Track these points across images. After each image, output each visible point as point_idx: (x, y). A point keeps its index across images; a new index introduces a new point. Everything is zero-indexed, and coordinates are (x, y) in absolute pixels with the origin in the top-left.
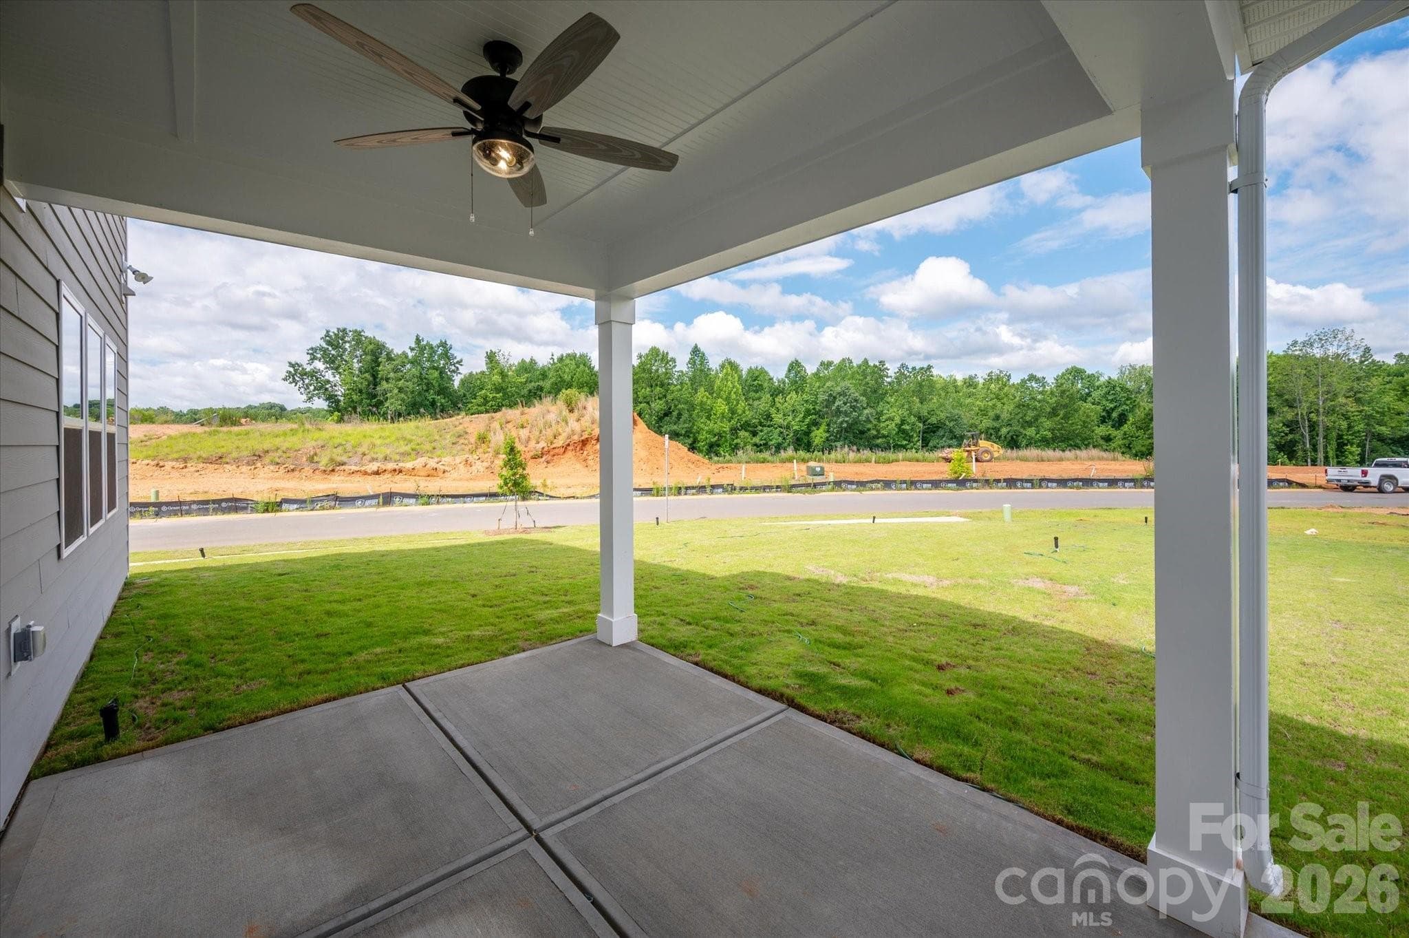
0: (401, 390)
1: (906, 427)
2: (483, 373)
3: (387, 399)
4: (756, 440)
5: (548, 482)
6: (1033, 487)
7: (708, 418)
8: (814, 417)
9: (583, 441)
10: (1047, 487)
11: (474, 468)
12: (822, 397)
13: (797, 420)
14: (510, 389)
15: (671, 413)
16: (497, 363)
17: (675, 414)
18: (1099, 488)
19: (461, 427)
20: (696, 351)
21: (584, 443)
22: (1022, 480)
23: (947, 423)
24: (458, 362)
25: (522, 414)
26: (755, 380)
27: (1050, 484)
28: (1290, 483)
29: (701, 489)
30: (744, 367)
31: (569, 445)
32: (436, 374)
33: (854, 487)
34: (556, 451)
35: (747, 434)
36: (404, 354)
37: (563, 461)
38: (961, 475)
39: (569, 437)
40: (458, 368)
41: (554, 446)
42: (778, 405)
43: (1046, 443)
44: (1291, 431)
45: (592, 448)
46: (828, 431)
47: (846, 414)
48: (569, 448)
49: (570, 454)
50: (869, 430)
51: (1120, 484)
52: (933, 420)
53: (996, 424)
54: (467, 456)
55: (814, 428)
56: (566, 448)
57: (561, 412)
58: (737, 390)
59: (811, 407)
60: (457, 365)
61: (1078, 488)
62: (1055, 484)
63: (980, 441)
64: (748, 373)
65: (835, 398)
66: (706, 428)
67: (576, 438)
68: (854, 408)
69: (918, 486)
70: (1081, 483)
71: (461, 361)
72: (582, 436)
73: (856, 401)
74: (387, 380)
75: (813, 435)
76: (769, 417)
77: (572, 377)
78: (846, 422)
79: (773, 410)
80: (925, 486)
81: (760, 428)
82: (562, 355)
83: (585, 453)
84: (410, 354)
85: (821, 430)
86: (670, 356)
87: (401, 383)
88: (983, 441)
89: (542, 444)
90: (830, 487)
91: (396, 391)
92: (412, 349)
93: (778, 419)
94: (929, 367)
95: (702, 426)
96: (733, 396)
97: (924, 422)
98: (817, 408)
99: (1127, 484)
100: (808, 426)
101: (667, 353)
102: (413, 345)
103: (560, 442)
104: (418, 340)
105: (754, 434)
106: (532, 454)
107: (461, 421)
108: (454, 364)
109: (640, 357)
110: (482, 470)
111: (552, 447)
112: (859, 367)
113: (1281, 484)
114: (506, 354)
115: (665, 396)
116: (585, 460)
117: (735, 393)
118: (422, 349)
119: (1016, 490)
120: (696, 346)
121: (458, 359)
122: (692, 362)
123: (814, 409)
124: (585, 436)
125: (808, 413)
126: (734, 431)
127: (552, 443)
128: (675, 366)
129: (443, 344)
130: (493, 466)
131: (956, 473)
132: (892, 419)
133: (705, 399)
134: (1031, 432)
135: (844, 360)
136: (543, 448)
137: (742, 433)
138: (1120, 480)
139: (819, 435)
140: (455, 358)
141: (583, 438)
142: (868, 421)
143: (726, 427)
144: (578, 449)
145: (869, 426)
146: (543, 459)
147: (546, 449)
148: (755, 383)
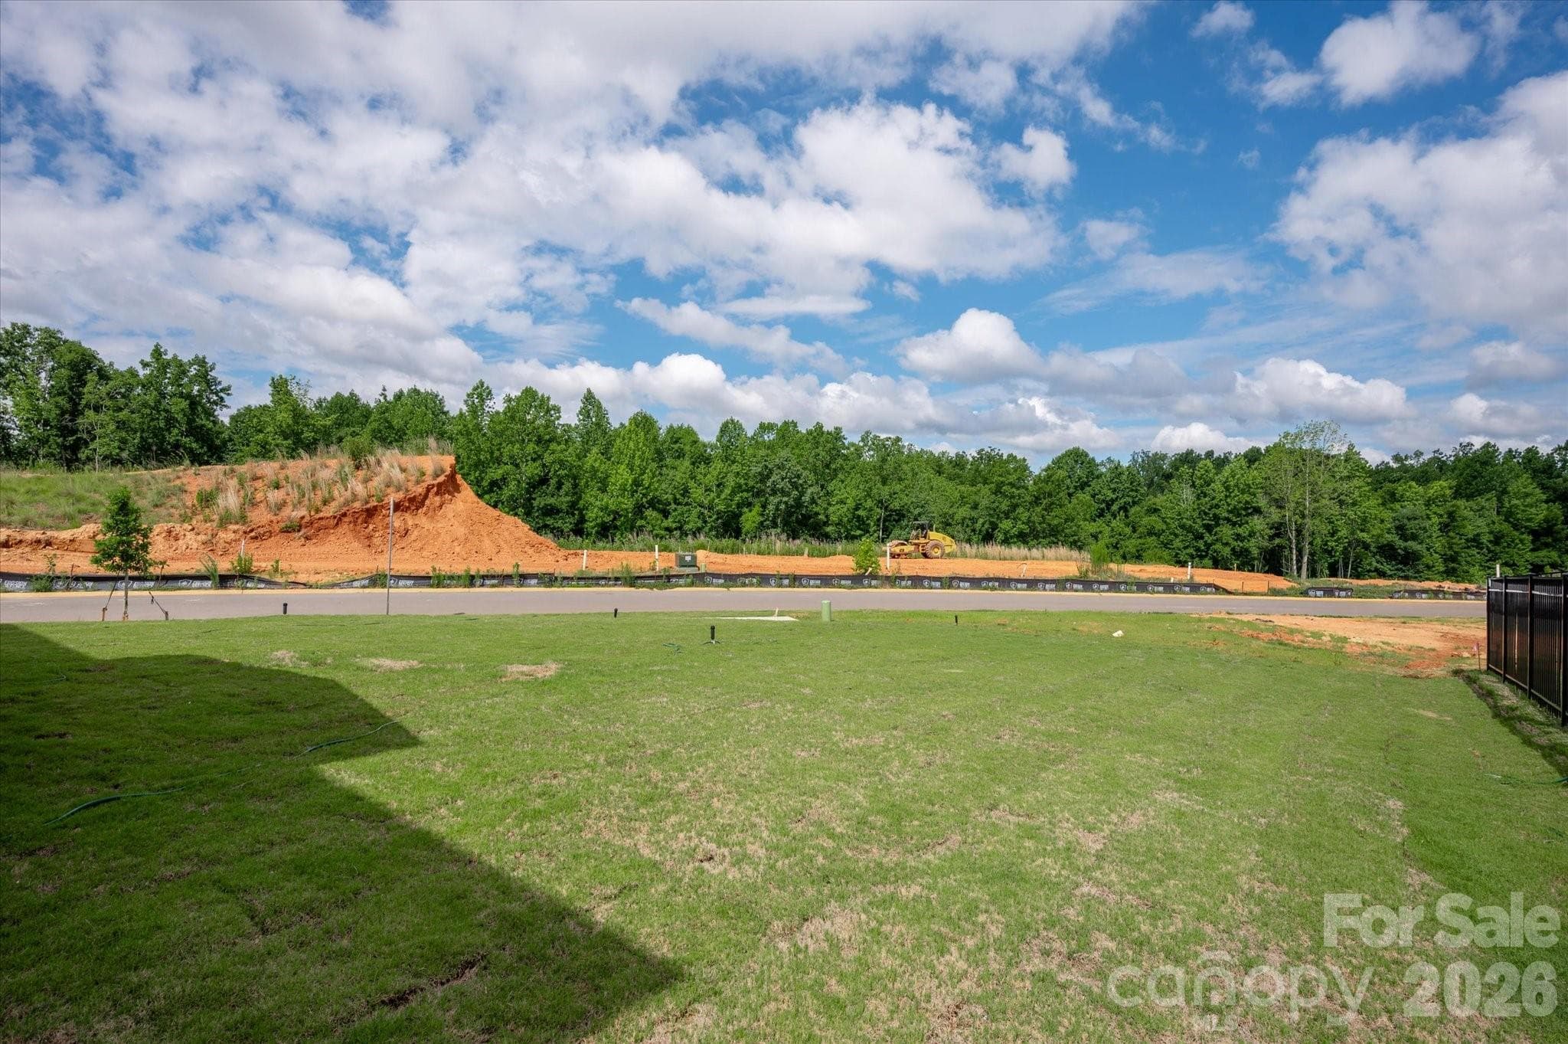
0: (121, 425)
1: (861, 513)
2: (265, 408)
3: (94, 438)
4: (669, 522)
5: (282, 565)
6: (942, 587)
7: (603, 490)
8: (745, 494)
9: (368, 510)
10: (959, 587)
11: (180, 542)
12: (756, 469)
13: (723, 496)
14: (306, 435)
15: (548, 480)
16: (288, 393)
17: (553, 482)
18: (1017, 589)
19: (178, 482)
20: (589, 398)
21: (370, 513)
22: (929, 578)
23: (912, 510)
24: (222, 390)
25: (282, 468)
26: (676, 442)
27: (961, 584)
28: (1218, 589)
29: (505, 579)
30: (663, 424)
31: (344, 515)
32: (184, 404)
33: (721, 581)
34: (323, 523)
35: (655, 514)
36: (133, 373)
37: (332, 538)
38: (866, 570)
39: (347, 503)
40: (222, 399)
41: (321, 515)
42: (699, 477)
43: (1023, 538)
44: (1278, 535)
45: (382, 520)
46: (762, 515)
47: (783, 493)
48: (346, 519)
49: (344, 528)
50: (817, 514)
51: (1040, 586)
52: (896, 505)
53: (974, 514)
54: (171, 525)
55: (745, 510)
56: (340, 519)
57: (343, 467)
58: (643, 453)
59: (742, 481)
60: (222, 394)
61: (993, 589)
62: (967, 584)
63: (930, 533)
64: (668, 432)
65: (771, 471)
66: (598, 503)
67: (357, 505)
68: (795, 486)
69: (804, 582)
70: (997, 584)
71: (229, 388)
72: (367, 503)
73: (798, 477)
74: (97, 409)
75: (743, 518)
76: (686, 492)
77: (406, 423)
78: (786, 503)
79: (691, 484)
80: (812, 582)
81: (673, 506)
82: (401, 392)
83: (371, 527)
84: (143, 373)
85: (754, 513)
86: (552, 403)
87: (123, 415)
88: (934, 533)
89: (303, 512)
90: (689, 580)
91: (112, 427)
92: (145, 365)
93: (697, 493)
94: (898, 439)
95: (592, 500)
96: (637, 462)
97: (886, 508)
98: (751, 483)
99: (1047, 586)
100: (739, 506)
101: (548, 398)
102: (148, 359)
103: (329, 511)
104: (157, 353)
105: (666, 514)
106: (283, 525)
107: (181, 474)
108: (216, 394)
109: (509, 400)
110: (195, 545)
111: (317, 516)
112: (810, 433)
113: (1209, 589)
114: (303, 382)
115: (540, 457)
116: (369, 537)
117: (640, 457)
118: (164, 367)
119: (922, 591)
120: (589, 391)
121: (224, 385)
122: (585, 413)
123: (746, 484)
124: (373, 503)
125: (738, 488)
126: (639, 510)
127: (318, 511)
128: (558, 418)
129: (201, 362)
130: (214, 541)
131: (861, 567)
132: (842, 502)
133: (597, 465)
134: (1006, 525)
135: (786, 423)
136: (303, 518)
137: (650, 513)
138: (1039, 581)
139: (750, 519)
140: (220, 383)
141: (368, 506)
142: (813, 501)
143: (628, 503)
144: (360, 521)
145: (817, 509)
146: (301, 533)
147: (307, 519)
148: (676, 446)
